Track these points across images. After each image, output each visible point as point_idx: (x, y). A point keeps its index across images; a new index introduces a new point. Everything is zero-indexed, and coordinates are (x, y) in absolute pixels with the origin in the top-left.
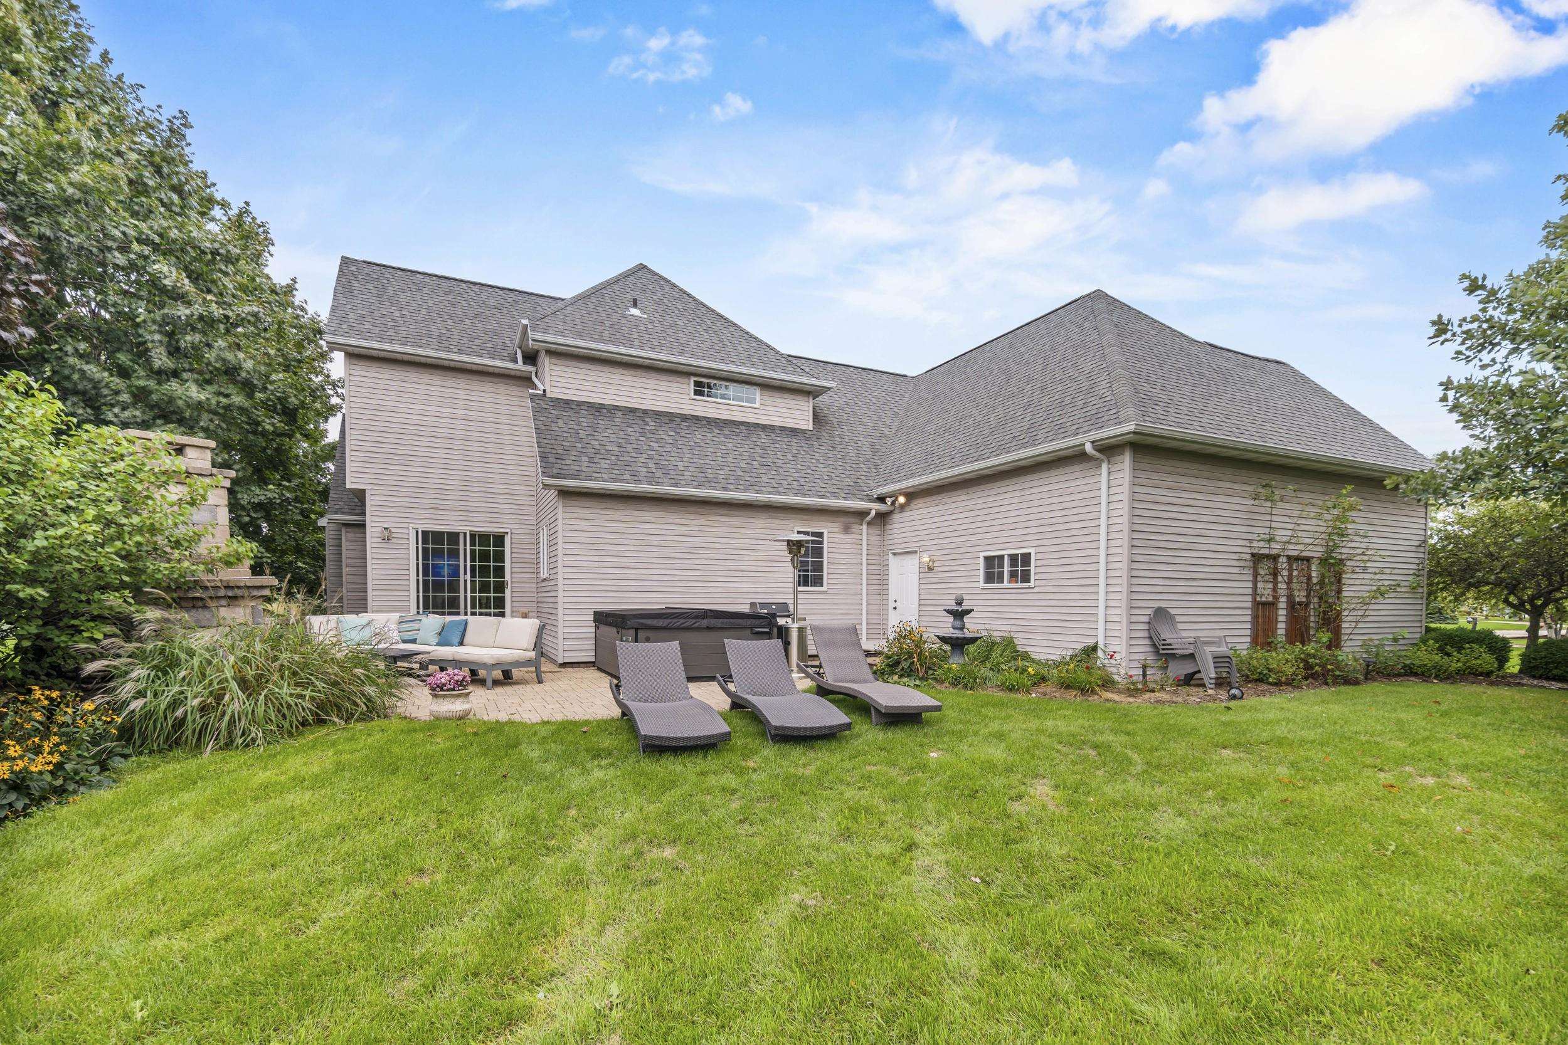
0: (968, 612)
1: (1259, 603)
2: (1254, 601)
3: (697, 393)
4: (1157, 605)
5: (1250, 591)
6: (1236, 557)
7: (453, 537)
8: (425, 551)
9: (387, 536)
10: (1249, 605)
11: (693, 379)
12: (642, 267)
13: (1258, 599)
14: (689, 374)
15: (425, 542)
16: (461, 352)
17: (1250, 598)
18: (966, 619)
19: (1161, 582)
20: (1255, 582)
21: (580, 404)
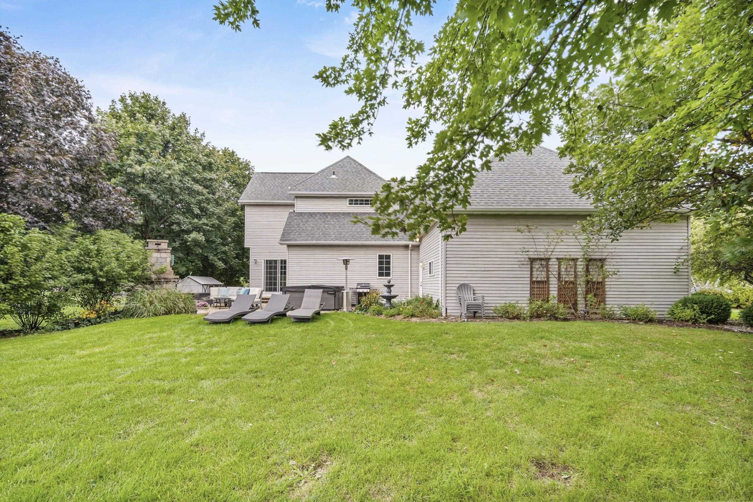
0: (393, 286)
1: (534, 282)
2: (531, 280)
3: (350, 204)
4: (462, 282)
5: (529, 276)
6: (517, 260)
7: (275, 261)
8: (267, 266)
9: (256, 262)
10: (529, 282)
11: (348, 199)
12: (348, 157)
13: (534, 279)
14: (346, 197)
15: (267, 263)
16: (278, 199)
17: (529, 279)
18: (392, 289)
19: (466, 272)
20: (531, 271)
21: (305, 213)
